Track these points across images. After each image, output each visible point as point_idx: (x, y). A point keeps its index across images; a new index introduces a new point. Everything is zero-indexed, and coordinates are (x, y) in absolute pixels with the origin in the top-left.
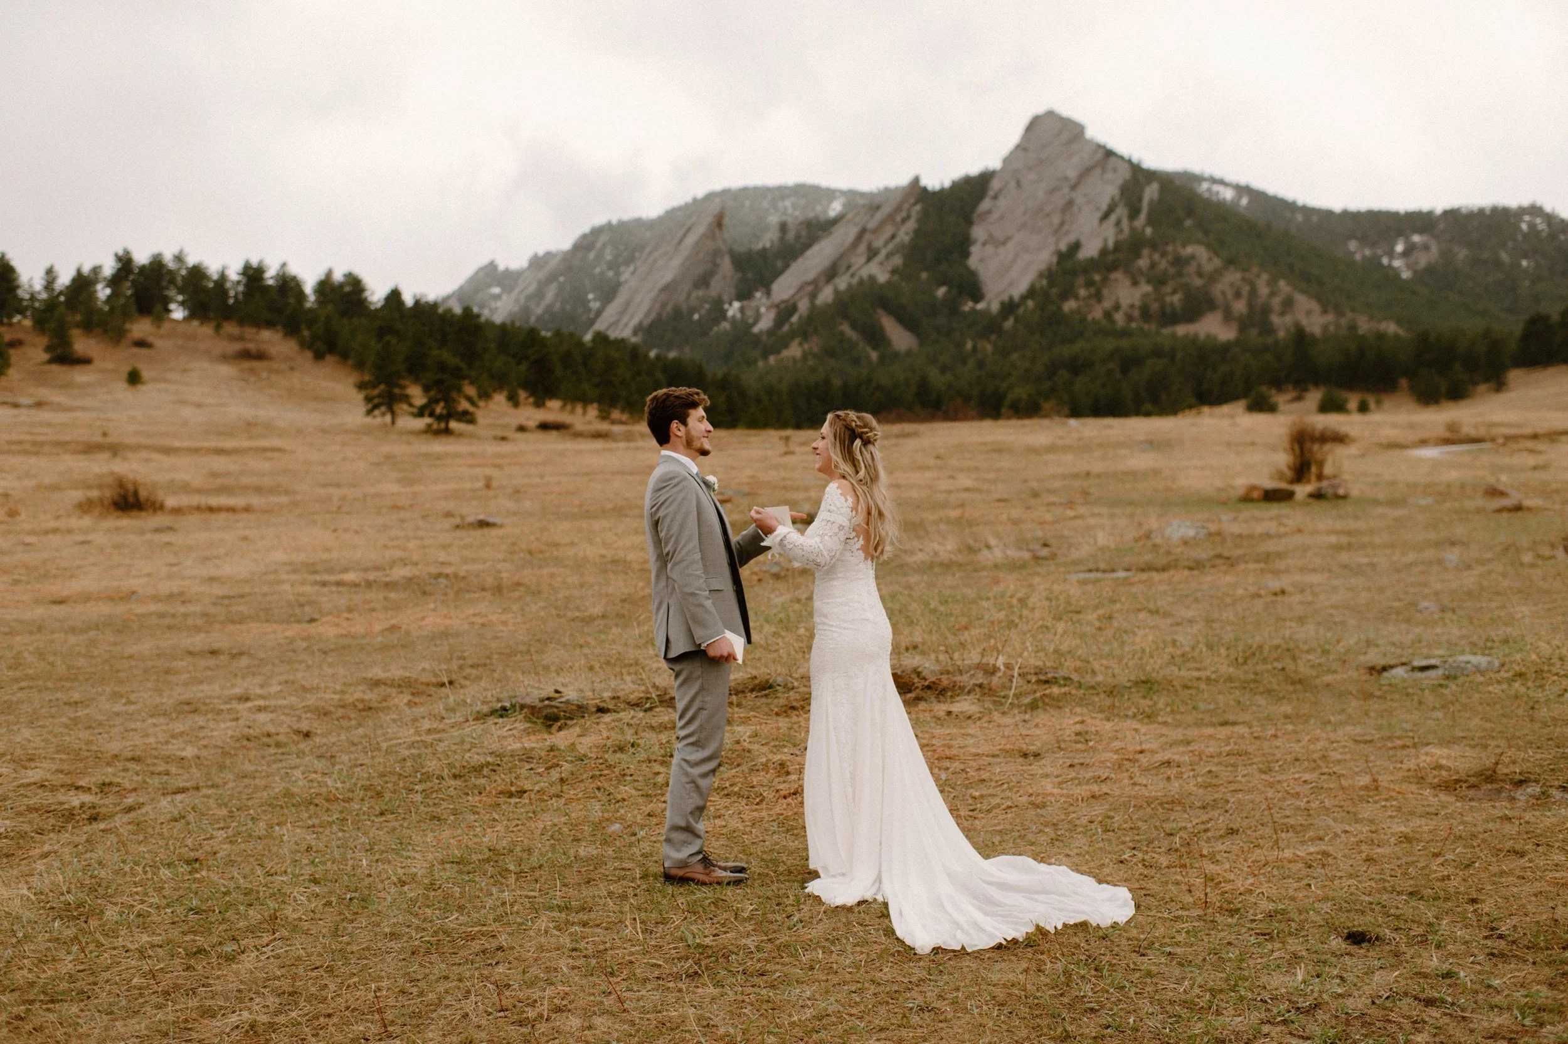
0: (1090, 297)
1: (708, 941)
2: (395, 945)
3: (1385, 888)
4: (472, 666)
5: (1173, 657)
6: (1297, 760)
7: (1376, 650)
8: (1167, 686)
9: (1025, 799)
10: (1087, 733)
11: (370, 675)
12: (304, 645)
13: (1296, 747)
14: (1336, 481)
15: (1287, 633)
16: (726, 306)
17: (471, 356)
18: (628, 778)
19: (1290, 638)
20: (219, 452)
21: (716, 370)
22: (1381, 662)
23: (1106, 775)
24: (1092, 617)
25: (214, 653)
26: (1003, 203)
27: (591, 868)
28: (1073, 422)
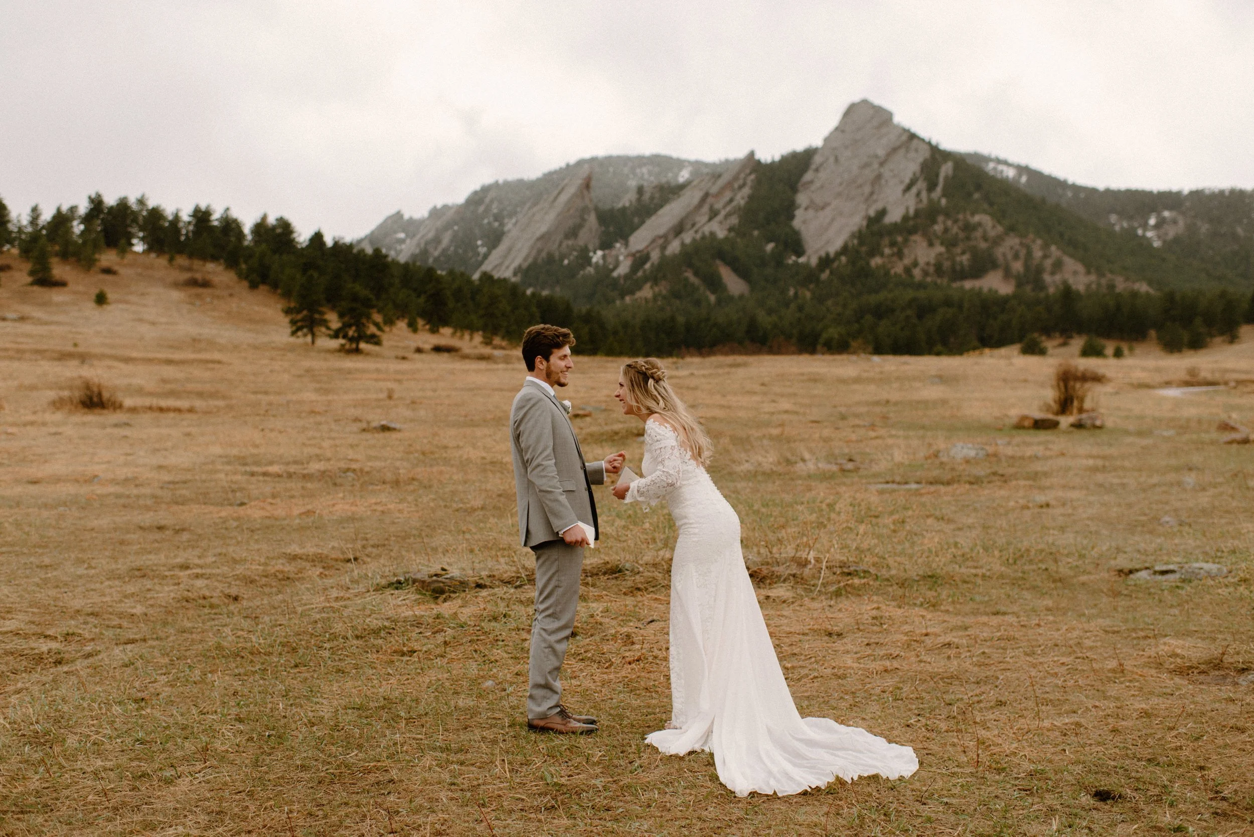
0: (893, 255)
1: (563, 781)
2: (305, 775)
3: (1127, 755)
4: (373, 546)
5: (954, 556)
6: (1056, 645)
7: (1125, 556)
8: (949, 580)
9: (829, 671)
10: (881, 617)
11: (289, 551)
12: (235, 524)
13: (1056, 635)
14: (1094, 414)
15: (1050, 541)
16: (591, 254)
17: (380, 289)
18: (500, 643)
19: (1053, 544)
20: (169, 362)
21: (581, 307)
22: (1128, 566)
23: (897, 653)
24: (888, 520)
25: (160, 528)
26: (822, 175)
27: (468, 717)
28: (876, 359)
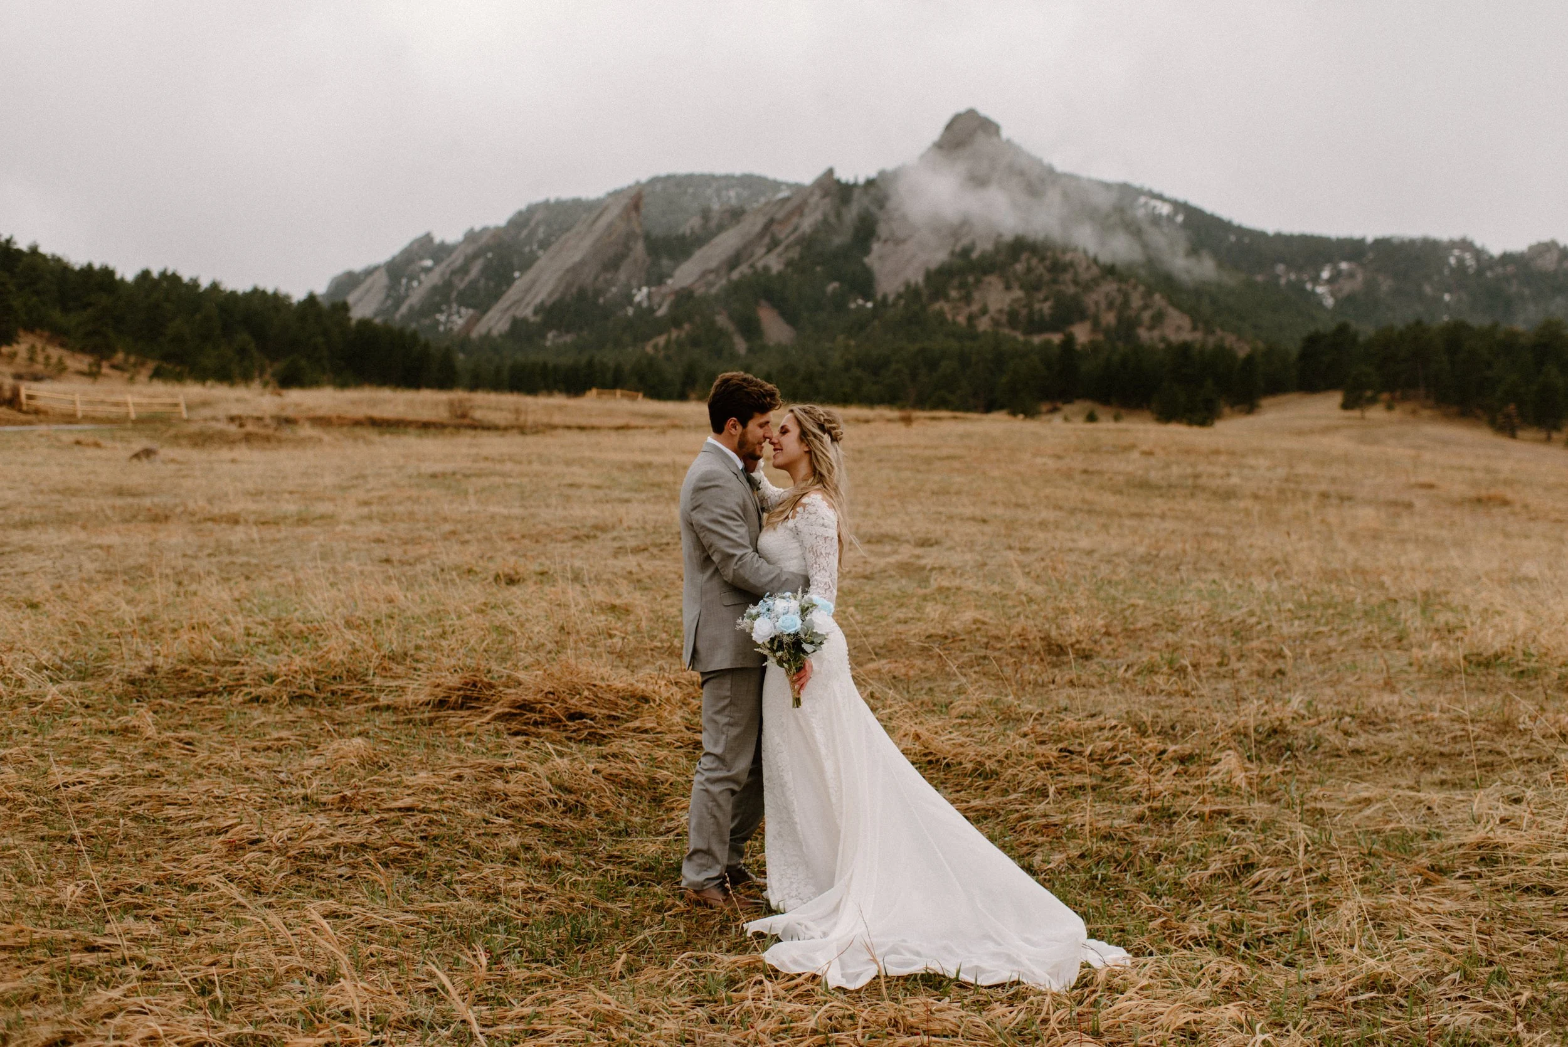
0: (960, 299)
16: (634, 291)
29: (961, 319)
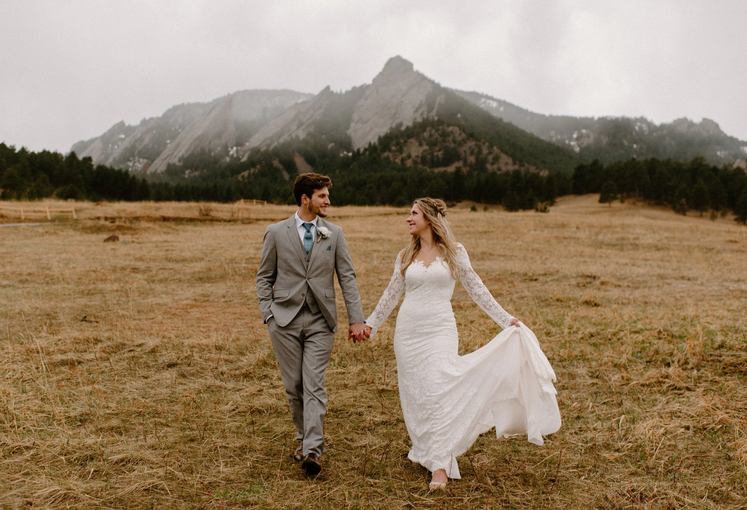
0: (396, 151)
16: (229, 149)
29: (398, 161)
